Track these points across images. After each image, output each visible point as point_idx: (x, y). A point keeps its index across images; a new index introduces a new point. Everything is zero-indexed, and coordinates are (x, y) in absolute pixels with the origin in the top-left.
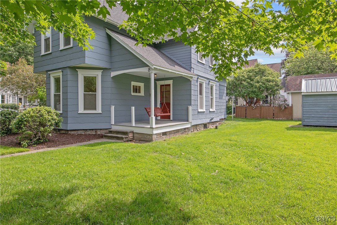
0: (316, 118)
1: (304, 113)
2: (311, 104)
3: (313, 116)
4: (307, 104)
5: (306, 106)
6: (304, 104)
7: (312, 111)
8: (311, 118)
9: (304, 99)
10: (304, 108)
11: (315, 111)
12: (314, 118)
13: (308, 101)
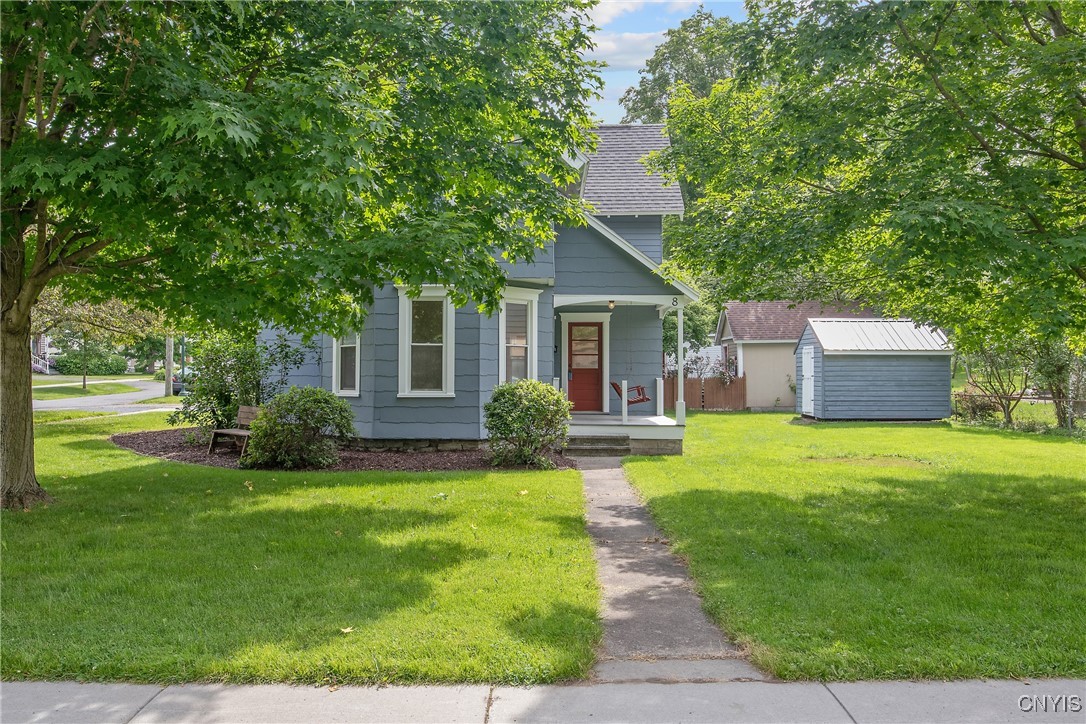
0: (847, 403)
1: (827, 393)
2: (839, 373)
3: (842, 398)
4: (831, 374)
5: (830, 379)
6: (827, 374)
7: (842, 388)
8: (838, 403)
9: (827, 364)
10: (827, 384)
11: (846, 388)
12: (844, 403)
13: (834, 369)
